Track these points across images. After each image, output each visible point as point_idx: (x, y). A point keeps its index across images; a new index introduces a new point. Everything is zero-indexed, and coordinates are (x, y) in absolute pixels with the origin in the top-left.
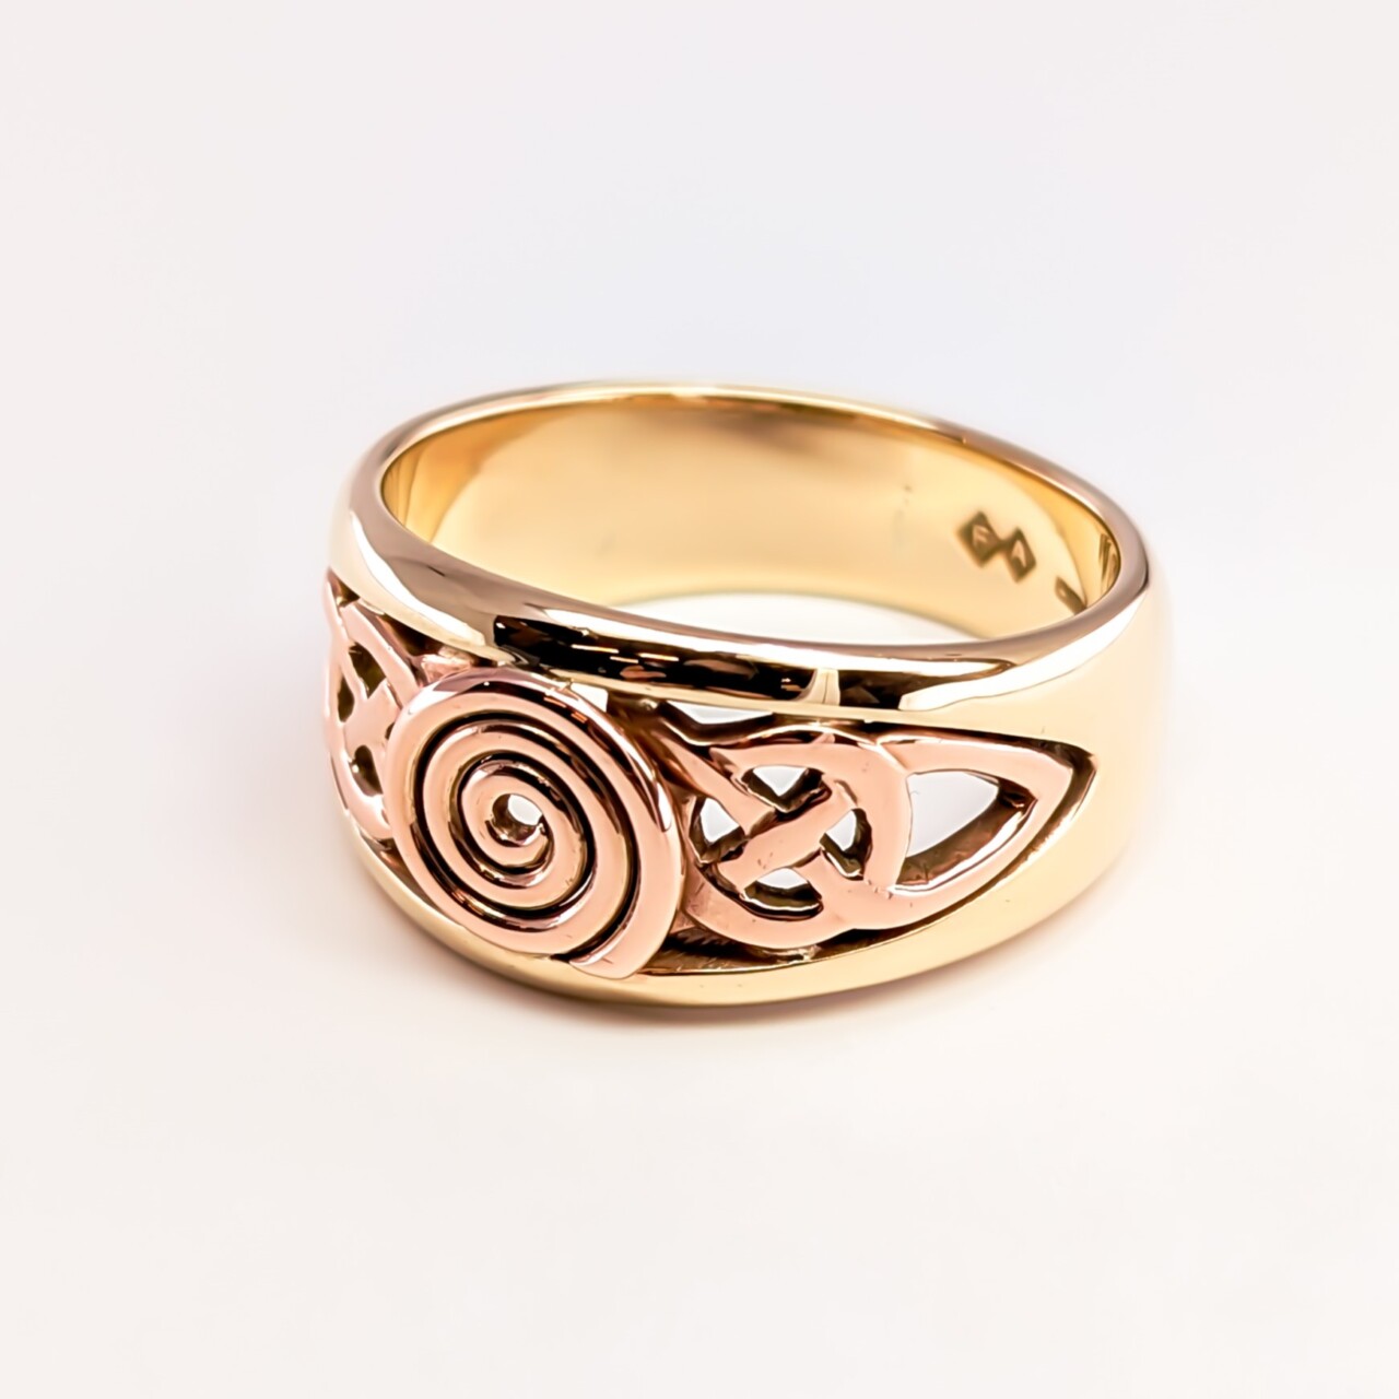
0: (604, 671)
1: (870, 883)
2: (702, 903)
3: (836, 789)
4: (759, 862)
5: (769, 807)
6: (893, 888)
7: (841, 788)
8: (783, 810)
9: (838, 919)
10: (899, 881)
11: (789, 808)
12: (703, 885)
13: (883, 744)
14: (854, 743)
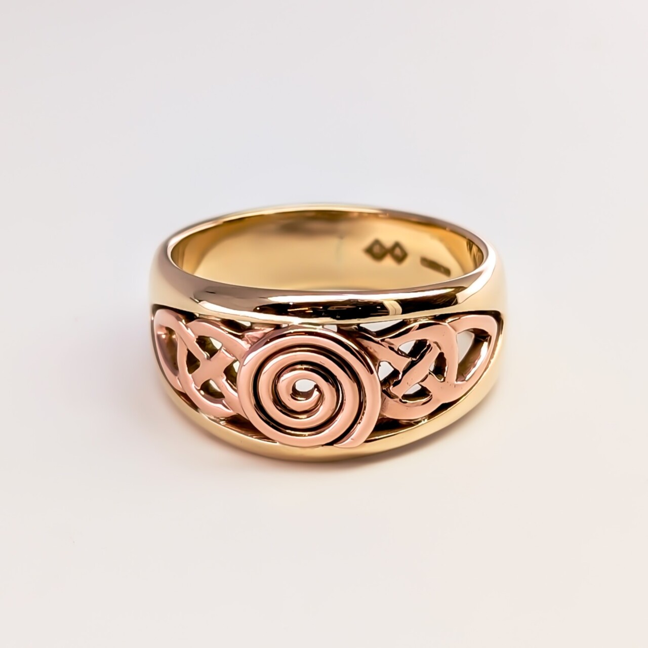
0: (339, 317)
1: (448, 382)
2: (385, 407)
3: (433, 345)
4: (408, 383)
5: (409, 360)
6: (456, 383)
7: (436, 345)
8: (414, 359)
9: (438, 401)
10: (457, 380)
11: (416, 358)
12: (385, 399)
13: (448, 323)
14: (439, 324)
